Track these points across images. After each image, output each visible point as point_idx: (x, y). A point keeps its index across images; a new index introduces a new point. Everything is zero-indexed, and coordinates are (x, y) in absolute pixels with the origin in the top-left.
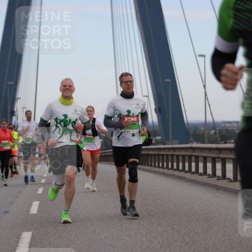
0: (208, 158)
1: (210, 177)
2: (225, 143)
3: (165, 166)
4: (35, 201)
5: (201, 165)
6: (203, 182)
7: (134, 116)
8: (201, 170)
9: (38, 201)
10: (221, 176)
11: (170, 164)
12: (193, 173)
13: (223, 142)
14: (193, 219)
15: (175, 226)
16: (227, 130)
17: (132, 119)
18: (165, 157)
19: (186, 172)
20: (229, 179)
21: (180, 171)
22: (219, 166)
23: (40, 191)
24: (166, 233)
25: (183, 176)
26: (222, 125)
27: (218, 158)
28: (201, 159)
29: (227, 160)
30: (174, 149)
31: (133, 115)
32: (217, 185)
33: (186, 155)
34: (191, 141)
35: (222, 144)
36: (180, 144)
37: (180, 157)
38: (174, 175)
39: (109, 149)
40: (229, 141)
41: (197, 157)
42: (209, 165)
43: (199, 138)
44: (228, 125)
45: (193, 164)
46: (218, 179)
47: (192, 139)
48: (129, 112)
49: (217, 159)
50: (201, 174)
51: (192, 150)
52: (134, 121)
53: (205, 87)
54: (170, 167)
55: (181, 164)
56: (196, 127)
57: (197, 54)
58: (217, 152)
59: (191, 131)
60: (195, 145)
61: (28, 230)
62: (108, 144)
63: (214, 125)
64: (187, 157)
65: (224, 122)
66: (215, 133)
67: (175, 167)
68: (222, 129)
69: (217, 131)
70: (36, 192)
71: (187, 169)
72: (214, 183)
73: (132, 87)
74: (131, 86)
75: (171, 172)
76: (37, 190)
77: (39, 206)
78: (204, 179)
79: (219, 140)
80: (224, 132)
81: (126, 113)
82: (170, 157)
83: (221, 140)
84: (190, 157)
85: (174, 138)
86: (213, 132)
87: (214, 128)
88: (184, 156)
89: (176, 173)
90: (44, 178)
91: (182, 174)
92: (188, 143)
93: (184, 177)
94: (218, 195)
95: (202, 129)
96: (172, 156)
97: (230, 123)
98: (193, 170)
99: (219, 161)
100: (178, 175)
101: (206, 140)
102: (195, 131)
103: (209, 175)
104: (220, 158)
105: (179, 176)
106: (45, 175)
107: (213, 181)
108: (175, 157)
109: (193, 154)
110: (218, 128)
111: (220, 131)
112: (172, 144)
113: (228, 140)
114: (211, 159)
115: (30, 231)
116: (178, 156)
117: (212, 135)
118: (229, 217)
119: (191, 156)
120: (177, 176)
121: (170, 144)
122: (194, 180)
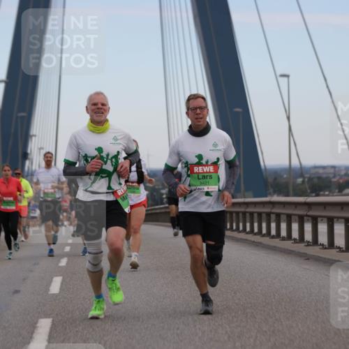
0: (293, 217)
1: (297, 243)
2: (317, 195)
3: (234, 227)
4: (57, 276)
5: (284, 226)
6: (288, 250)
7: (209, 163)
8: (284, 233)
9: (60, 276)
10: (311, 241)
11: (241, 225)
12: (273, 237)
13: (314, 195)
14: (273, 300)
15: (248, 310)
16: (319, 178)
17: (206, 169)
18: (234, 215)
19: (264, 236)
20: (323, 245)
21: (255, 234)
22: (308, 227)
23: (63, 262)
24: (235, 319)
25: (259, 241)
26: (313, 171)
27: (307, 216)
28: (283, 217)
29: (319, 219)
30: (247, 204)
31: (207, 162)
32: (306, 254)
33: (264, 212)
34: (270, 194)
35: (312, 196)
36: (255, 197)
37: (256, 215)
38: (246, 240)
39: (157, 205)
40: (322, 193)
41: (278, 215)
42: (295, 226)
43: (282, 188)
44: (321, 171)
45: (273, 225)
46: (308, 245)
47: (271, 190)
48: (200, 157)
49: (305, 218)
50: (283, 239)
51: (271, 206)
52: (210, 172)
53: (288, 118)
54: (241, 228)
55: (256, 225)
56: (276, 173)
57: (278, 74)
58: (306, 207)
59: (270, 180)
60: (276, 198)
61: (46, 316)
62: (156, 198)
63: (302, 171)
64: (264, 215)
65: (315, 167)
66: (303, 182)
67: (248, 229)
68: (313, 176)
69: (306, 180)
70: (58, 264)
71: (264, 231)
72: (302, 251)
73: (204, 118)
74: (201, 116)
75: (242, 236)
76: (59, 261)
77: (62, 284)
78: (288, 245)
79: (309, 191)
80: (316, 180)
81: (196, 160)
82: (241, 215)
83: (312, 192)
84: (268, 215)
85: (247, 190)
86: (300, 180)
87: (302, 175)
88: (260, 214)
89: (250, 237)
90: (68, 245)
91: (258, 239)
92: (266, 196)
93: (261, 243)
94: (307, 267)
95: (285, 176)
96: (244, 213)
97: (324, 168)
98: (273, 232)
99: (308, 220)
100: (253, 240)
101: (291, 192)
102: (275, 179)
103: (295, 239)
104: (309, 216)
105: (254, 242)
106: (70, 241)
107: (301, 248)
108: (248, 214)
109: (273, 211)
110: (307, 176)
111: (310, 179)
112: (245, 197)
113: (321, 191)
114: (297, 218)
115: (49, 318)
116: (252, 214)
117: (299, 184)
118: (322, 297)
119: (270, 214)
120: (251, 241)
121: (241, 198)
122: (275, 247)
